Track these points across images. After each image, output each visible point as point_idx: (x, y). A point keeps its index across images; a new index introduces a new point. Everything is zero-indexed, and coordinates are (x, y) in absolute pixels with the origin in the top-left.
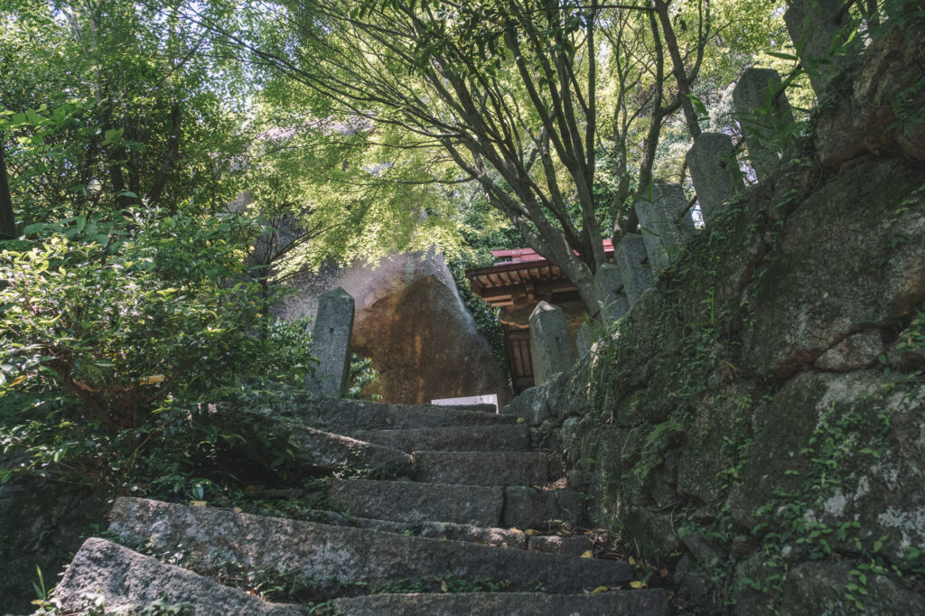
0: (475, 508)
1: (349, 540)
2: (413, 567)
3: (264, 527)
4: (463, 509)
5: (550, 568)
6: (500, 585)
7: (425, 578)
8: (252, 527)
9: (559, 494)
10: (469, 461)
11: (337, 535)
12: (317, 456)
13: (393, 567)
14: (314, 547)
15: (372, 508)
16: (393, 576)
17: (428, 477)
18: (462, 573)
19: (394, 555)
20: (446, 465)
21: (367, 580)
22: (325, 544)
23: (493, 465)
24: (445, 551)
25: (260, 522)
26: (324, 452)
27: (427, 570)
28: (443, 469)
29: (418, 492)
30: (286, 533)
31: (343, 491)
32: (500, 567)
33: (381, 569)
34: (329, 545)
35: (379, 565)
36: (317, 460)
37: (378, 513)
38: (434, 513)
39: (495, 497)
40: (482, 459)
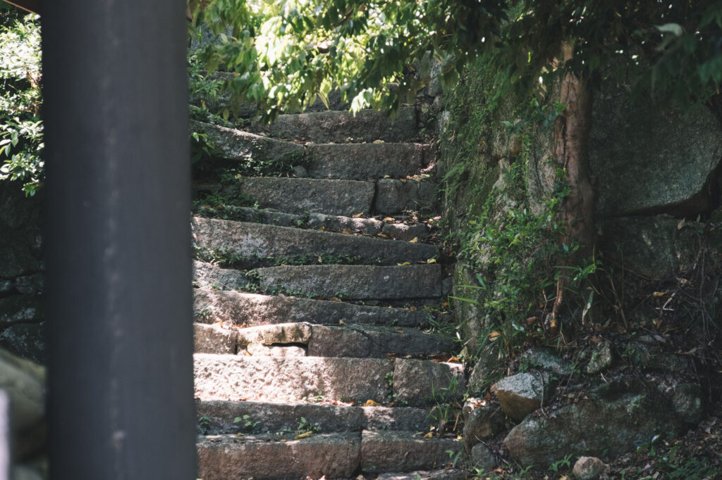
0: (352, 197)
1: (262, 233)
2: (301, 248)
3: (211, 225)
4: (344, 199)
5: (386, 249)
6: (354, 259)
7: (309, 254)
8: (203, 225)
9: (420, 186)
10: (353, 152)
11: (254, 229)
12: (227, 150)
13: (289, 248)
14: (241, 237)
15: (274, 199)
16: (290, 254)
17: (320, 166)
18: (331, 252)
19: (289, 241)
20: (334, 156)
21: (274, 255)
22: (247, 235)
23: (374, 155)
24: (321, 239)
25: (207, 223)
26: (232, 147)
27: (310, 250)
28: (332, 159)
29: (308, 186)
30: (224, 229)
31: (253, 186)
32: (354, 248)
33: (282, 249)
34: (250, 235)
35: (281, 247)
36: (227, 153)
37: (279, 202)
38: (321, 202)
39: (368, 190)
40: (365, 150)
